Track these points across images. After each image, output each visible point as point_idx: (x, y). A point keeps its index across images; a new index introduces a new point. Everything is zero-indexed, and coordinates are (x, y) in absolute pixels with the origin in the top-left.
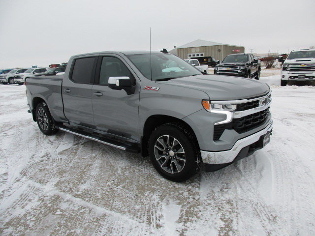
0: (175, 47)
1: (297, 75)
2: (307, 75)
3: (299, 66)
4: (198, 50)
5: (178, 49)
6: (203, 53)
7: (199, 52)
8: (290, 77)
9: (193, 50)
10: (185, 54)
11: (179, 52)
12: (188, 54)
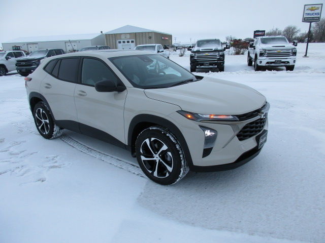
0: (102, 32)
1: (274, 60)
2: (283, 60)
3: (276, 52)
4: (128, 36)
5: (106, 35)
6: (134, 40)
7: (130, 39)
8: (268, 63)
9: (123, 37)
10: (114, 41)
11: (108, 38)
12: (118, 41)
